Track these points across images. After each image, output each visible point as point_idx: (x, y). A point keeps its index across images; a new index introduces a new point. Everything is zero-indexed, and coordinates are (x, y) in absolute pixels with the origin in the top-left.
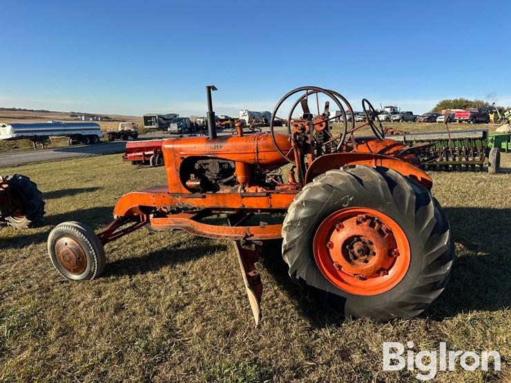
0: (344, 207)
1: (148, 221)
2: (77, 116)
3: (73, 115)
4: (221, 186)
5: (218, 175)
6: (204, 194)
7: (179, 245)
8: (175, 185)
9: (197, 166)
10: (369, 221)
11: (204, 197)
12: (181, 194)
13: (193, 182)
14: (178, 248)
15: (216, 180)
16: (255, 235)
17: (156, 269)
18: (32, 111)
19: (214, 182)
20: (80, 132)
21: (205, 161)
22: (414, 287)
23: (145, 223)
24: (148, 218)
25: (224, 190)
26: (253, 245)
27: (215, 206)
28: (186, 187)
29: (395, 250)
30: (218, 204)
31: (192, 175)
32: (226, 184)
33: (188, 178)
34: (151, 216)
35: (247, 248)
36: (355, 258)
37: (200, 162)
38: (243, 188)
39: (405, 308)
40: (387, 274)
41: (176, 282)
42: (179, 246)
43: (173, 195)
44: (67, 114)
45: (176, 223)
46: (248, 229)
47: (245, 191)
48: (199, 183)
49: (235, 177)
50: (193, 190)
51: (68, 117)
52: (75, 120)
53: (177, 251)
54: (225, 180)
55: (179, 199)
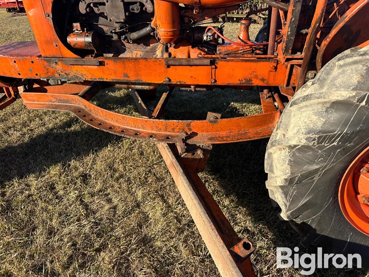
1: (18, 96)
4: (127, 45)
5: (122, 25)
6: (101, 59)
7: (69, 124)
8: (48, 42)
9: (83, 9)
11: (101, 64)
12: (62, 58)
13: (80, 38)
14: (69, 130)
15: (119, 34)
16: (200, 134)
17: (40, 170)
19: (115, 37)
25: (133, 52)
26: (199, 152)
27: (122, 78)
28: (68, 46)
30: (126, 75)
31: (76, 25)
32: (137, 41)
33: (70, 31)
34: (21, 88)
35: (190, 156)
38: (167, 50)
41: (73, 195)
42: (70, 126)
43: (48, 59)
45: (60, 101)
46: (189, 125)
47: (170, 55)
48: (89, 39)
49: (153, 30)
50: (81, 52)
53: (68, 135)
54: (135, 35)
55: (59, 67)
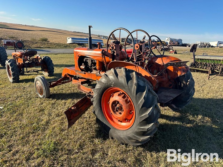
0: (112, 87)
1: (72, 80)
2: (100, 37)
3: (99, 36)
4: (93, 70)
5: (91, 65)
6: (85, 72)
9: (84, 60)
10: (123, 95)
15: (90, 67)
18: (85, 33)
20: (95, 43)
21: (87, 58)
22: (134, 131)
23: (71, 81)
24: (72, 79)
25: (94, 72)
28: (80, 68)
29: (132, 111)
33: (81, 65)
34: (73, 78)
36: (117, 111)
37: (85, 58)
39: (131, 140)
40: (129, 122)
44: (97, 35)
47: (100, 73)
48: (84, 67)
49: (96, 67)
50: (82, 70)
51: (97, 37)
52: (99, 38)
54: (93, 68)
